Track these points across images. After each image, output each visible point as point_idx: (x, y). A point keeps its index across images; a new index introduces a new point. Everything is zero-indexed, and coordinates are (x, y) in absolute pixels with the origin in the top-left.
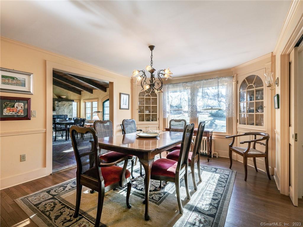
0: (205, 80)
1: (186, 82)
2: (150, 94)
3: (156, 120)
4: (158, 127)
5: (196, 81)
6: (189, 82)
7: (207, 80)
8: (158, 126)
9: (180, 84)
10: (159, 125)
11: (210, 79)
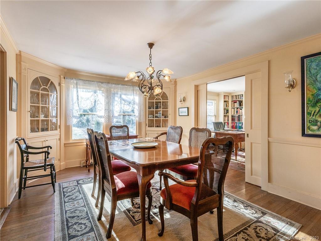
0: (122, 85)
1: (102, 83)
2: (47, 88)
3: (56, 129)
4: (58, 140)
5: (113, 84)
6: (105, 83)
7: (124, 85)
8: (58, 137)
9: (93, 82)
10: (59, 135)
11: (126, 85)
